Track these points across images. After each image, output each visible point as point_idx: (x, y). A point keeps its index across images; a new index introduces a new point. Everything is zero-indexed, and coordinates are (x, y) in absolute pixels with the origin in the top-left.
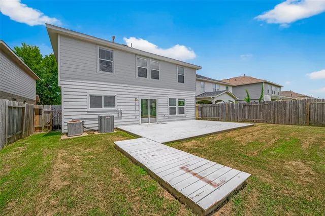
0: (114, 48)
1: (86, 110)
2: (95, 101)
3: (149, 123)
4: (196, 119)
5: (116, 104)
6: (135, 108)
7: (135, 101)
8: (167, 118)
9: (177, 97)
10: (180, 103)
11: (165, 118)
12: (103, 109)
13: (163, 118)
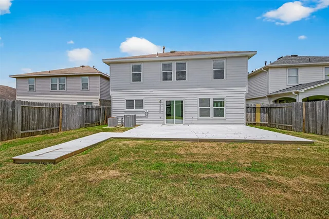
0: (142, 62)
1: (124, 110)
2: (130, 104)
3: (174, 124)
4: (247, 124)
5: (144, 106)
6: (160, 109)
7: (159, 103)
8: (197, 120)
9: (212, 97)
10: (215, 103)
11: (193, 120)
12: (134, 110)
13: (191, 120)
